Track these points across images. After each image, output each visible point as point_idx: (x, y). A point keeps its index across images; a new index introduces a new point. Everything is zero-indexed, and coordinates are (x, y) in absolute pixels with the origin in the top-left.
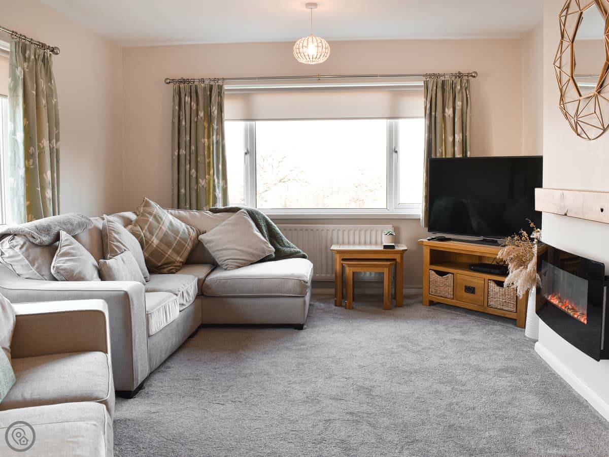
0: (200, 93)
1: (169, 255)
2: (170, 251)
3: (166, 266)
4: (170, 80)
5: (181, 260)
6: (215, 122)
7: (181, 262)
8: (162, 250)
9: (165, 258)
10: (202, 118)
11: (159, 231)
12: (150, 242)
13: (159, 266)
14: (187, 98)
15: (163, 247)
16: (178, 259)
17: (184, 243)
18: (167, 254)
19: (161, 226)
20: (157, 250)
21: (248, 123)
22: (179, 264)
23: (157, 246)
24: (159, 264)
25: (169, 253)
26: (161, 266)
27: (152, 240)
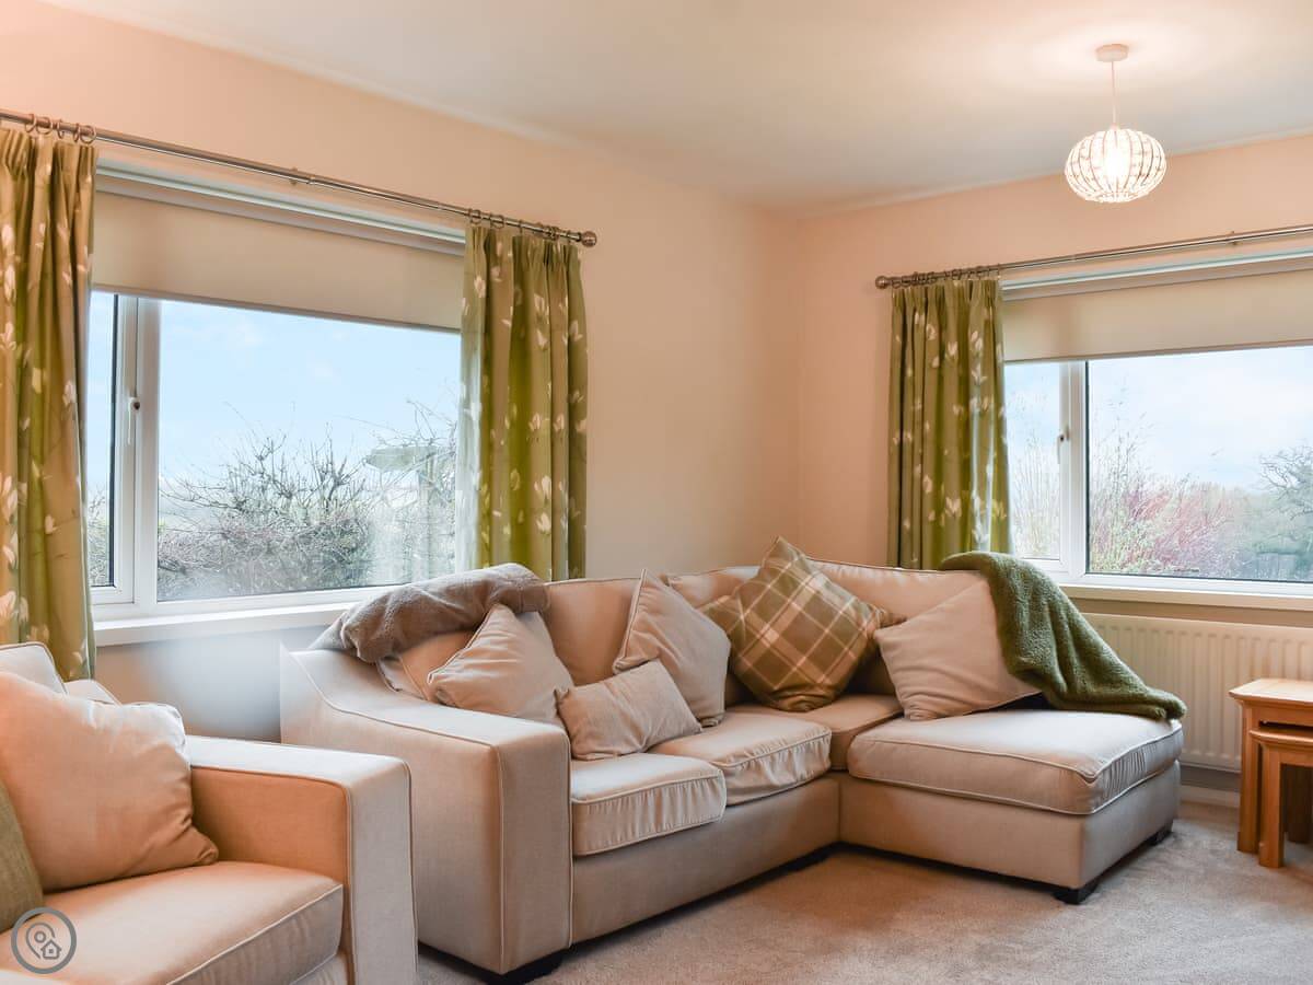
0: (950, 302)
1: (800, 669)
2: (804, 658)
3: (789, 693)
4: (885, 278)
5: (828, 682)
6: (979, 368)
7: (829, 687)
8: (784, 656)
9: (790, 674)
10: (952, 358)
11: (782, 613)
12: (758, 636)
13: (776, 692)
14: (917, 315)
15: (787, 647)
16: (822, 679)
17: (840, 643)
18: (794, 664)
19: (789, 600)
20: (771, 654)
21: (1069, 364)
22: (821, 692)
23: (773, 646)
24: (776, 688)
25: (799, 664)
26: (781, 690)
27: (762, 632)
